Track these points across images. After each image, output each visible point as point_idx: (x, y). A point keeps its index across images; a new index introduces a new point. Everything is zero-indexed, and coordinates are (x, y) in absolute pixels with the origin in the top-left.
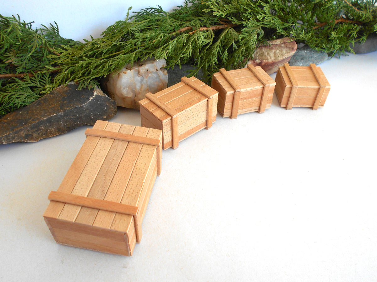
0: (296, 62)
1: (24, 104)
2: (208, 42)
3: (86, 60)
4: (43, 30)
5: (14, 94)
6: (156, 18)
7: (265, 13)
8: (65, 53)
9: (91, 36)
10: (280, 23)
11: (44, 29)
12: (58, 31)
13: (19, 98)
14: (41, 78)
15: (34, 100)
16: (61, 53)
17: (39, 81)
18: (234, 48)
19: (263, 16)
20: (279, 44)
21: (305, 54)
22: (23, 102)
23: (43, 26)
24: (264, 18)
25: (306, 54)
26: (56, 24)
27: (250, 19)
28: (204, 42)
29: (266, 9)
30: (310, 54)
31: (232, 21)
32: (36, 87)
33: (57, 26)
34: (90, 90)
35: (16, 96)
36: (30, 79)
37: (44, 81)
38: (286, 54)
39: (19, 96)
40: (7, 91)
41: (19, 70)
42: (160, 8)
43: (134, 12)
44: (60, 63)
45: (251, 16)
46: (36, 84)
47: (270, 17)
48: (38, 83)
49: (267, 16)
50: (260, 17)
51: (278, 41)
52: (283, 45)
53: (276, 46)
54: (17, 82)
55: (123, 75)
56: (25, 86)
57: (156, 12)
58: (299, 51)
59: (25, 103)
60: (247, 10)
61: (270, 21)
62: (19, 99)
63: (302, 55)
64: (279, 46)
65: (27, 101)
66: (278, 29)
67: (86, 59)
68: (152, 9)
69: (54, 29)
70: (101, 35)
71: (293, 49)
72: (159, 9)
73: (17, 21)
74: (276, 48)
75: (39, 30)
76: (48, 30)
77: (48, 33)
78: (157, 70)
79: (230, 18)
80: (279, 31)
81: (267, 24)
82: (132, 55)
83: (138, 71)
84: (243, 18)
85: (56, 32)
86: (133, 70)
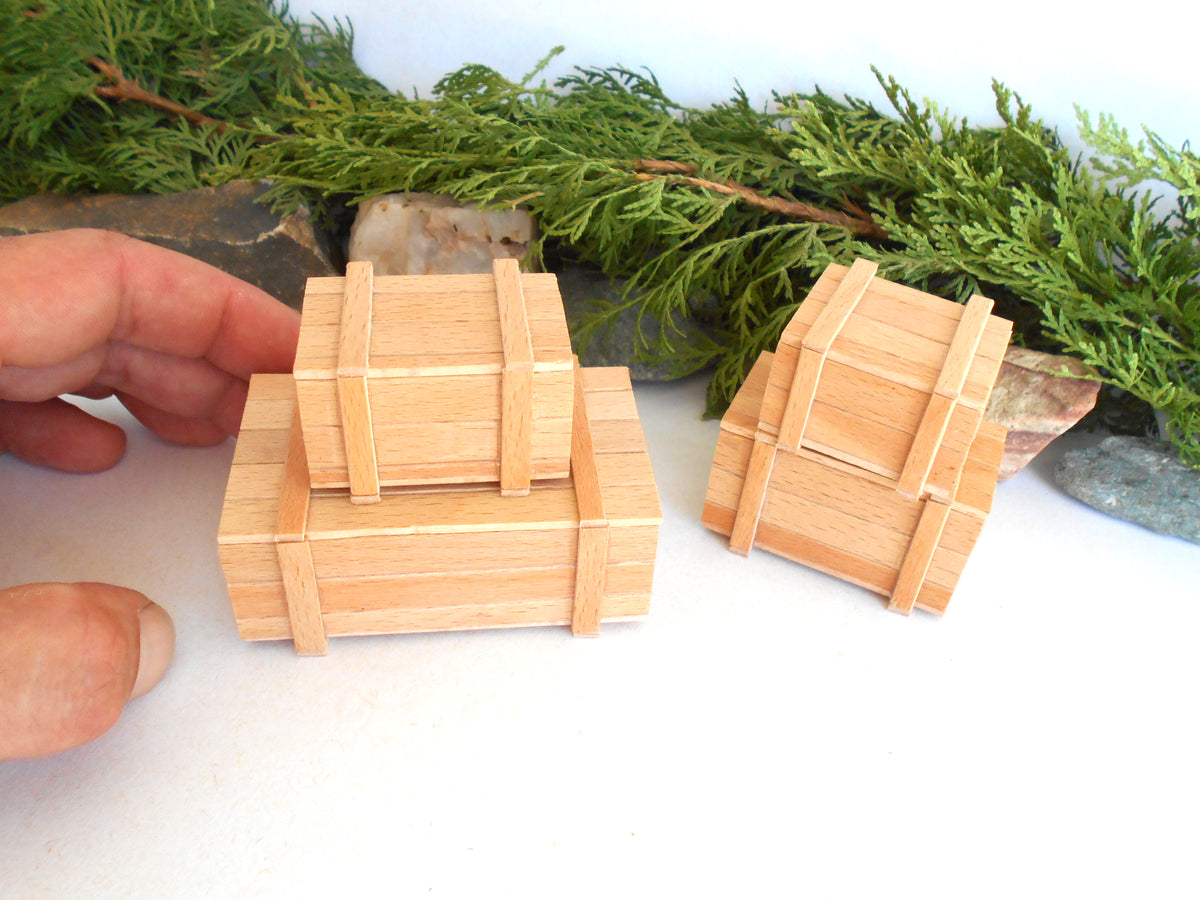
0: (1090, 477)
1: (155, 188)
2: (688, 230)
3: (337, 137)
4: (317, 31)
5: (150, 154)
6: (630, 109)
7: (1008, 229)
8: (330, 104)
9: (415, 89)
10: (1064, 292)
11: (318, 28)
12: (351, 48)
13: (154, 167)
14: (230, 145)
15: (182, 188)
16: (319, 102)
17: (222, 150)
18: (777, 291)
19: (993, 236)
20: (1027, 370)
21: (1154, 470)
22: (157, 182)
23: (318, 18)
24: (996, 242)
25: (1162, 470)
26: (350, 24)
27: (937, 227)
28: (676, 227)
29: (1023, 215)
30: (1182, 482)
31: (876, 211)
32: (205, 159)
33: (352, 33)
34: (272, 211)
35: (152, 159)
36: (210, 137)
37: (230, 153)
38: (1023, 416)
39: (155, 164)
40: (144, 142)
41: (200, 104)
42: (651, 81)
43: (578, 68)
44: (299, 128)
45: (952, 219)
46: (211, 150)
47: (1027, 254)
48: (216, 151)
49: (1015, 242)
50: (975, 237)
51: (1030, 360)
52: (1039, 379)
53: (1010, 371)
54: (179, 130)
55: (376, 209)
56: (181, 144)
57: (640, 91)
58: (1132, 446)
59: (160, 187)
60: (931, 188)
61: (1012, 264)
62: (151, 170)
63: (1138, 469)
64: (1022, 375)
65: (165, 183)
66: (1047, 311)
68: (632, 76)
69: (342, 36)
70: (434, 93)
71: (1061, 410)
72: (647, 82)
74: (1008, 378)
75: (304, 26)
76: (329, 35)
77: (325, 43)
78: (489, 239)
79: (876, 200)
80: (1052, 323)
81: (998, 271)
82: (419, 163)
83: (427, 220)
84: (919, 217)
85: (346, 46)
86: (411, 209)
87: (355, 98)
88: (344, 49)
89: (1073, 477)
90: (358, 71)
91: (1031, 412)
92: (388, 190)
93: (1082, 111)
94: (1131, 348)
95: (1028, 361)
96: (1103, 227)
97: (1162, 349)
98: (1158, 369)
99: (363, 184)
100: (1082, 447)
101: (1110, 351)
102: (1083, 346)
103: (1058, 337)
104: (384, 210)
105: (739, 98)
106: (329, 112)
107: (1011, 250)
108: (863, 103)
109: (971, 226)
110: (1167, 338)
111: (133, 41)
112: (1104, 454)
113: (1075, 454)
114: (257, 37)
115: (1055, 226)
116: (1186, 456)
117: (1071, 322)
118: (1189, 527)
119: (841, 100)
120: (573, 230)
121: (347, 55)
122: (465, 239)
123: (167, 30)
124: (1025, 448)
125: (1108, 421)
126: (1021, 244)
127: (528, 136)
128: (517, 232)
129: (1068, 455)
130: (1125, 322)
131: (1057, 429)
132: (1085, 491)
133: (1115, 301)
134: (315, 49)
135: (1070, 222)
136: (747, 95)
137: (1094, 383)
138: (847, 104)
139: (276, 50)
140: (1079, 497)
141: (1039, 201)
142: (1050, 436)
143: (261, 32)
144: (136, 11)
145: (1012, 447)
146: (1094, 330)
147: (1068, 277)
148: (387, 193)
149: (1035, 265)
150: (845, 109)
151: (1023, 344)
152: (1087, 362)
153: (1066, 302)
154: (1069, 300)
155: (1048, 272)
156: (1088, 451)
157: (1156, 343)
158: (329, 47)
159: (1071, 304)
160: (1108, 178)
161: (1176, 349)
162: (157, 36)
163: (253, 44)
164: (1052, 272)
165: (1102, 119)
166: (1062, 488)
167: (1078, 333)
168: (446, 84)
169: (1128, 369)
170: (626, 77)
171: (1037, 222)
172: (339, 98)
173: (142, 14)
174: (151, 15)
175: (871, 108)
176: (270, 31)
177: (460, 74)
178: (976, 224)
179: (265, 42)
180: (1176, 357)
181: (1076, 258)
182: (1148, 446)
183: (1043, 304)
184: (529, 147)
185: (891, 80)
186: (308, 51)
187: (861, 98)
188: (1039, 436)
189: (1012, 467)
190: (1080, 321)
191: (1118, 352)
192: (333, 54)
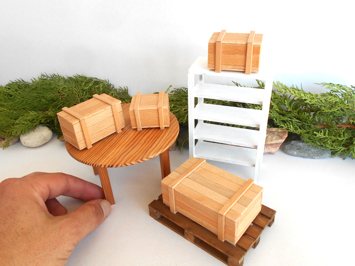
0: (290, 149)
4: (120, 90)
10: (277, 116)
12: (128, 92)
19: (261, 108)
21: (302, 146)
23: (120, 87)
25: (304, 146)
26: (127, 87)
30: (308, 148)
33: (128, 89)
43: (175, 89)
52: (277, 133)
58: (297, 142)
63: (299, 146)
64: (273, 133)
66: (275, 120)
69: (126, 90)
71: (281, 138)
73: (107, 83)
74: (271, 134)
75: (117, 89)
76: (123, 90)
77: (122, 92)
79: (238, 105)
80: (276, 122)
84: (247, 107)
89: (287, 150)
90: (130, 96)
91: (276, 139)
94: (291, 124)
95: (273, 130)
96: (281, 102)
97: (297, 123)
98: (297, 127)
100: (288, 144)
101: (287, 125)
102: (282, 125)
103: (278, 124)
109: (257, 107)
110: (298, 121)
111: (83, 98)
112: (292, 145)
113: (287, 146)
115: (272, 104)
116: (306, 142)
117: (279, 121)
118: (311, 156)
120: (184, 121)
121: (127, 93)
123: (89, 95)
124: (277, 146)
125: (293, 139)
129: (285, 146)
130: (289, 119)
131: (282, 141)
132: (290, 152)
133: (287, 116)
134: (120, 93)
135: (275, 102)
137: (287, 132)
140: (290, 154)
142: (281, 143)
143: (111, 93)
145: (274, 146)
146: (284, 122)
147: (277, 113)
151: (272, 127)
152: (283, 128)
156: (289, 145)
157: (296, 122)
159: (279, 118)
160: (281, 93)
161: (300, 123)
162: (88, 96)
164: (274, 113)
165: (277, 82)
166: (286, 153)
167: (281, 123)
169: (291, 128)
170: (185, 89)
173: (84, 93)
174: (86, 92)
176: (113, 92)
178: (258, 106)
180: (300, 124)
181: (278, 110)
182: (300, 142)
184: (172, 107)
185: (236, 83)
188: (279, 144)
189: (275, 151)
190: (281, 121)
191: (289, 125)
192: (124, 94)
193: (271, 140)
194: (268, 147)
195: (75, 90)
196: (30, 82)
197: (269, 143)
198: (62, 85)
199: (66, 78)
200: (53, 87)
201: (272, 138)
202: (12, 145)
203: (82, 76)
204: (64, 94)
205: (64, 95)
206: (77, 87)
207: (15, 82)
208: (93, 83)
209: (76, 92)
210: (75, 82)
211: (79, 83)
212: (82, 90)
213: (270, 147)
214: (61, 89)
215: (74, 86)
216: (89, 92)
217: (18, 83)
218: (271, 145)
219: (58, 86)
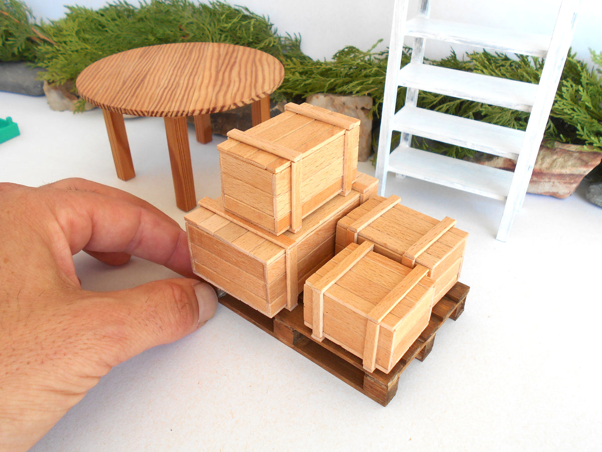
0: (601, 194)
8: (292, 65)
9: (325, 58)
10: (586, 120)
11: (288, 38)
12: (300, 45)
16: (288, 65)
20: (572, 151)
23: (288, 34)
26: (300, 35)
29: (567, 90)
33: (300, 37)
34: (274, 102)
38: (570, 168)
43: (387, 48)
47: (569, 105)
49: (564, 101)
51: (573, 148)
52: (576, 155)
53: (564, 152)
55: (314, 98)
61: (563, 109)
64: (570, 153)
66: (579, 127)
67: (297, 74)
68: (410, 49)
69: (296, 40)
70: (333, 59)
71: (586, 164)
73: (265, 22)
74: (564, 155)
75: (282, 37)
76: (291, 40)
77: (290, 43)
78: (357, 108)
80: (581, 132)
81: (558, 113)
82: (330, 80)
83: (334, 101)
85: (298, 44)
86: (327, 98)
87: (302, 63)
88: (297, 45)
89: (593, 195)
90: (302, 53)
91: (574, 166)
92: (318, 91)
93: (592, 50)
99: (308, 90)
102: (594, 139)
103: (584, 138)
104: (317, 98)
105: (453, 54)
106: (291, 68)
107: (563, 104)
108: (502, 54)
113: (594, 186)
114: (267, 41)
115: (580, 93)
117: (589, 132)
119: (494, 54)
121: (298, 48)
122: (348, 108)
124: (572, 181)
126: (567, 101)
127: (372, 68)
128: (367, 105)
129: (591, 187)
131: (585, 172)
132: (599, 200)
134: (286, 46)
135: (587, 92)
136: (456, 53)
137: (598, 154)
138: (496, 56)
139: (273, 46)
140: (596, 203)
141: (574, 85)
142: (581, 175)
143: (268, 39)
144: (221, 35)
145: (566, 181)
146: (598, 134)
147: (587, 113)
148: (318, 93)
149: (573, 109)
150: (495, 57)
151: (570, 142)
152: (595, 145)
153: (587, 124)
154: (588, 123)
155: (578, 112)
156: (600, 185)
158: (291, 45)
159: (589, 125)
163: (266, 43)
164: (580, 111)
166: (589, 201)
167: (592, 135)
168: (338, 55)
170: (407, 50)
171: (573, 92)
172: (296, 63)
173: (223, 36)
174: (226, 36)
175: (506, 56)
176: (272, 39)
177: (343, 51)
179: (270, 43)
181: (589, 105)
183: (577, 125)
184: (372, 72)
186: (284, 47)
187: (502, 52)
188: (578, 176)
189: (567, 191)
190: (593, 132)
192: (293, 48)
193: (563, 167)
194: (552, 180)
195: (208, 29)
196: (138, 6)
197: (557, 170)
198: (189, 17)
199: (197, 4)
200: (172, 18)
201: (565, 162)
202: (90, 110)
203: (224, 5)
204: (188, 32)
205: (188, 35)
206: (212, 24)
207: (114, 4)
208: (239, 18)
209: (210, 32)
210: (211, 15)
211: (218, 16)
212: (221, 30)
213: (556, 181)
214: (185, 23)
215: (208, 20)
216: (231, 36)
217: (119, 8)
218: (561, 176)
219: (181, 17)
